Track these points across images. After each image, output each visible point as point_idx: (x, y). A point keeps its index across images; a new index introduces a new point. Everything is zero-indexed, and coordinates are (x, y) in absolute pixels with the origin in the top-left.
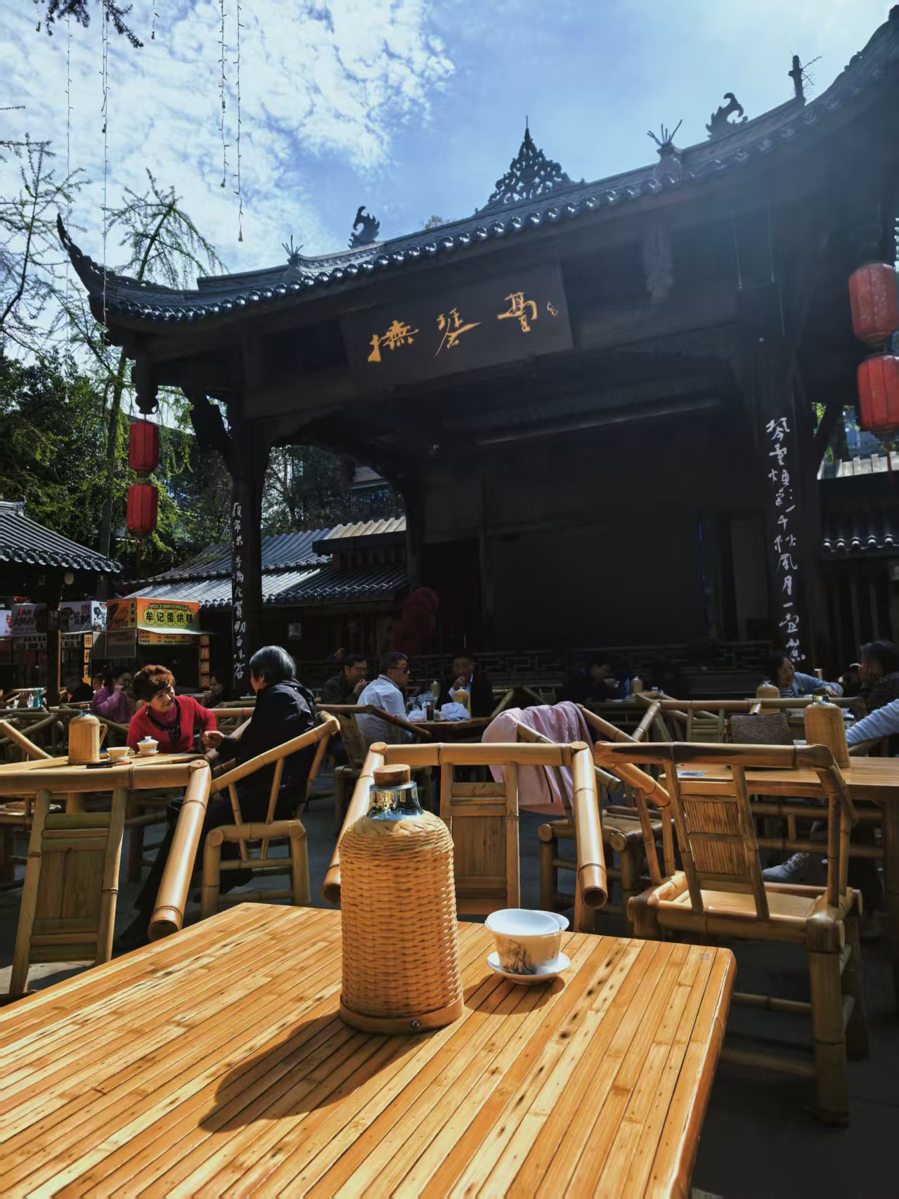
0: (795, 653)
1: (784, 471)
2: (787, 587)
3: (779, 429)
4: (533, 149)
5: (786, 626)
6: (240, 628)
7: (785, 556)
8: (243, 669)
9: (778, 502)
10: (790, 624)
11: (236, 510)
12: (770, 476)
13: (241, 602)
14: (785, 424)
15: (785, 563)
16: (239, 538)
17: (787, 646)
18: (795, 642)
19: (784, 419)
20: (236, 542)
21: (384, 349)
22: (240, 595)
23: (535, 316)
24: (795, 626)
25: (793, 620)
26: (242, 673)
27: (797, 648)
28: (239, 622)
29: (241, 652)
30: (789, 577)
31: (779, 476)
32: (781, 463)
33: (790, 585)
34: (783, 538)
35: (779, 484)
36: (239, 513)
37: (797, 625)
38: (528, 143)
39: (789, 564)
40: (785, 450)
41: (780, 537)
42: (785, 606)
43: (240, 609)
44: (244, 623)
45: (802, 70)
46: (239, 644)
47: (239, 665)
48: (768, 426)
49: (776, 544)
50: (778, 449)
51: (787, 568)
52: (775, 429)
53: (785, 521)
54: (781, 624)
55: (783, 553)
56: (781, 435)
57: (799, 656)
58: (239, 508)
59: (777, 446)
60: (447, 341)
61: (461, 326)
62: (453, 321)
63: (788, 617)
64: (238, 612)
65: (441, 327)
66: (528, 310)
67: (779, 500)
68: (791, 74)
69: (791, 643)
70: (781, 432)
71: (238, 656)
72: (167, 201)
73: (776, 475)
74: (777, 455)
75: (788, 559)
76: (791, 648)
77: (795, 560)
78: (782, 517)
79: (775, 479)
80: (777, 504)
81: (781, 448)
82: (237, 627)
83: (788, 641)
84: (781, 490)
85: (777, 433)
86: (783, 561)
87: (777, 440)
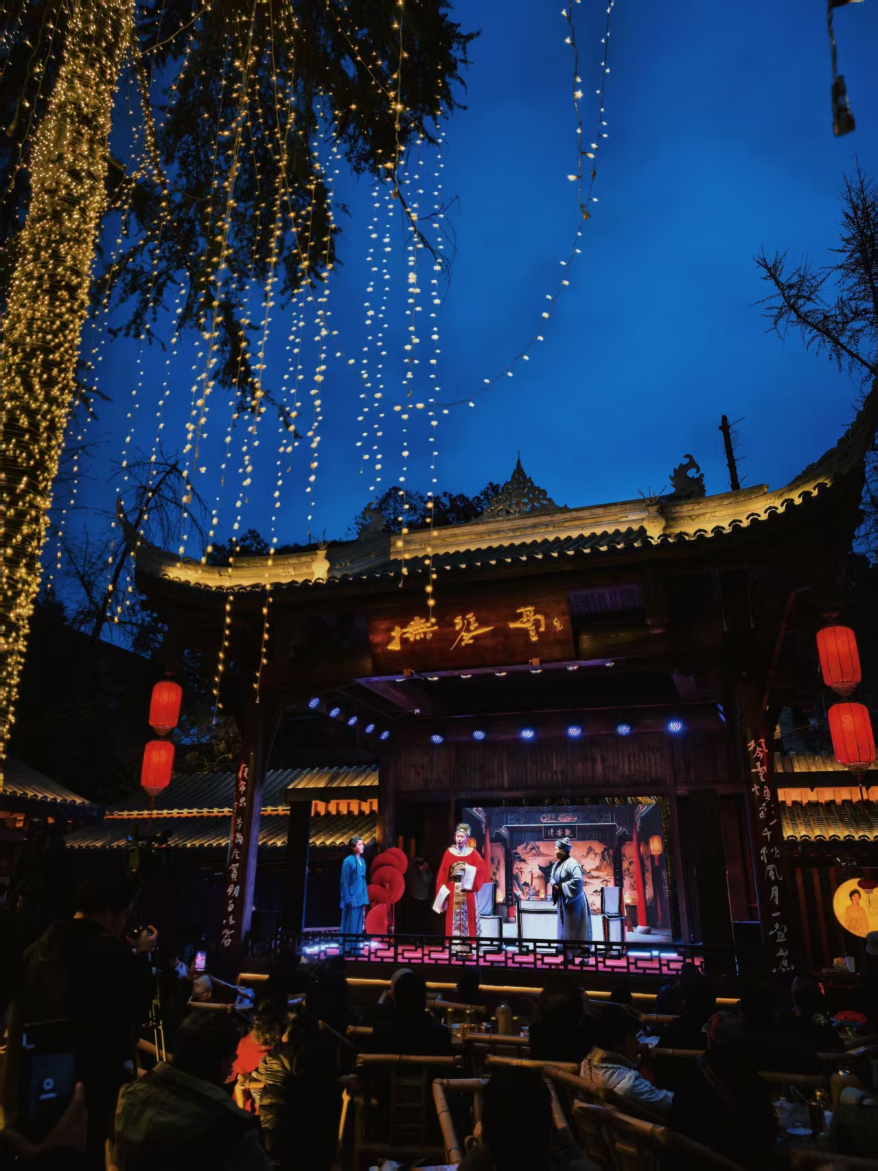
0: (785, 963)
1: (766, 787)
2: (774, 897)
3: (758, 749)
4: (524, 475)
5: (775, 935)
6: (233, 892)
7: (770, 867)
8: (231, 936)
9: (762, 815)
10: (778, 933)
11: (243, 772)
12: (753, 790)
13: (237, 865)
14: (763, 744)
15: (772, 873)
16: (243, 799)
17: (778, 955)
18: (785, 951)
19: (762, 740)
20: (239, 803)
21: (404, 641)
22: (237, 858)
23: (542, 629)
24: (783, 935)
25: (782, 930)
26: (230, 940)
27: (787, 958)
28: (232, 885)
29: (231, 917)
30: (776, 887)
31: (761, 790)
32: (763, 780)
33: (777, 895)
34: (768, 849)
35: (762, 798)
36: (245, 775)
37: (785, 934)
38: (519, 471)
39: (775, 875)
40: (765, 768)
41: (765, 848)
42: (774, 915)
43: (235, 871)
44: (238, 887)
45: (729, 427)
46: (230, 909)
47: (227, 932)
48: (749, 745)
49: (762, 854)
50: (759, 767)
51: (773, 878)
52: (755, 748)
53: (769, 833)
54: (771, 933)
55: (769, 863)
56: (761, 755)
57: (789, 966)
58: (247, 769)
59: (758, 764)
60: (462, 640)
61: (476, 629)
62: (469, 623)
63: (777, 926)
64: (233, 875)
65: (458, 628)
66: (537, 624)
67: (762, 813)
68: (721, 428)
69: (781, 953)
70: (761, 752)
71: (228, 922)
72: (172, 462)
73: (758, 790)
74: (758, 772)
75: (774, 870)
76: (781, 957)
77: (779, 870)
78: (766, 829)
79: (757, 793)
80: (761, 817)
81: (761, 766)
82: (230, 890)
83: (778, 951)
84: (764, 805)
85: (757, 752)
86: (769, 871)
87: (757, 759)
